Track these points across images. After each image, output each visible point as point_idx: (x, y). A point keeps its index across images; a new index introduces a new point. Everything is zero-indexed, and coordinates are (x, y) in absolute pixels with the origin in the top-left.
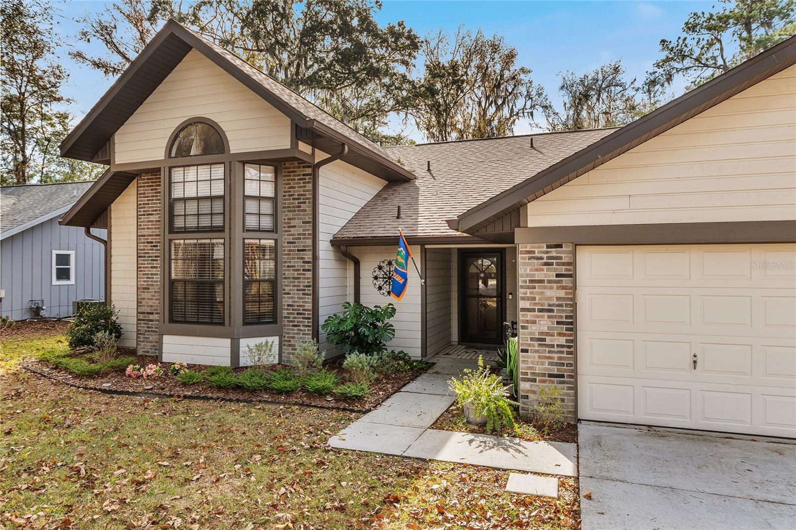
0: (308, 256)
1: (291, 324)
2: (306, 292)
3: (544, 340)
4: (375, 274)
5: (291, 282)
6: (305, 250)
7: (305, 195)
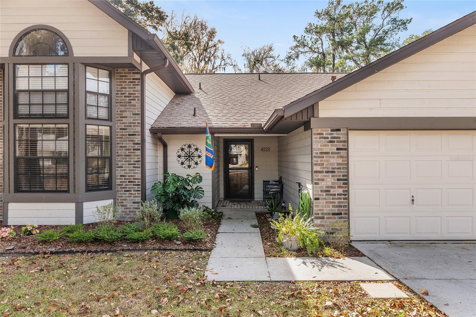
0: (138, 139)
1: (124, 190)
2: (136, 165)
3: (329, 191)
4: (179, 154)
5: (123, 159)
6: (135, 135)
7: (135, 94)
